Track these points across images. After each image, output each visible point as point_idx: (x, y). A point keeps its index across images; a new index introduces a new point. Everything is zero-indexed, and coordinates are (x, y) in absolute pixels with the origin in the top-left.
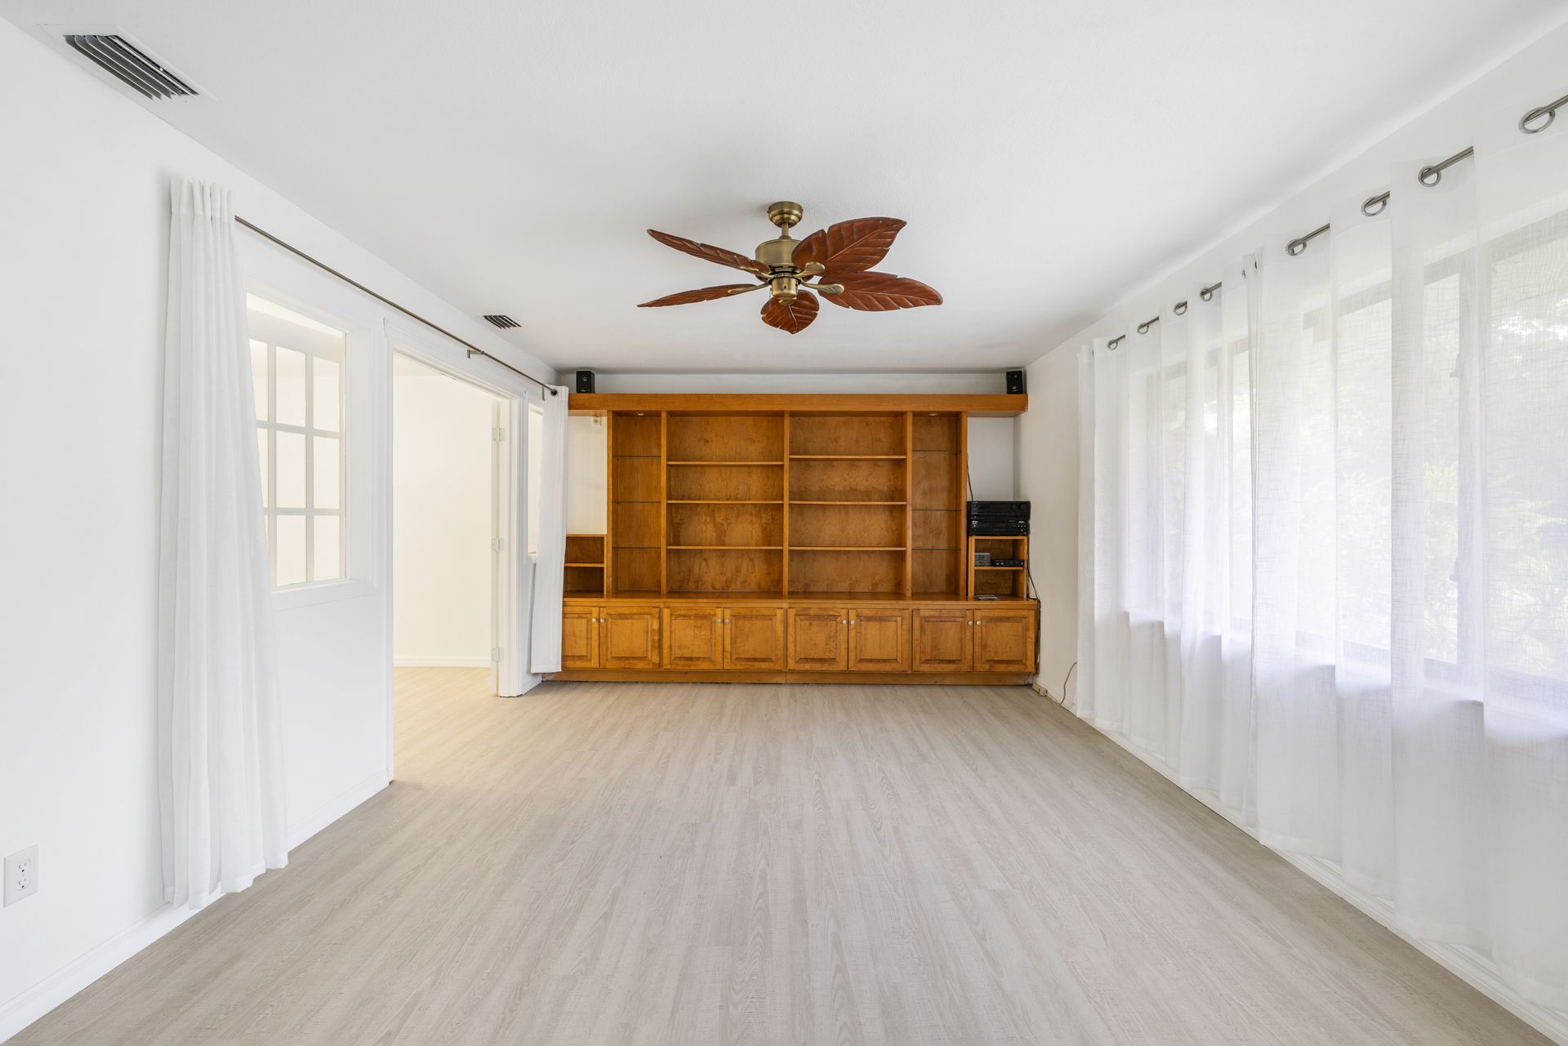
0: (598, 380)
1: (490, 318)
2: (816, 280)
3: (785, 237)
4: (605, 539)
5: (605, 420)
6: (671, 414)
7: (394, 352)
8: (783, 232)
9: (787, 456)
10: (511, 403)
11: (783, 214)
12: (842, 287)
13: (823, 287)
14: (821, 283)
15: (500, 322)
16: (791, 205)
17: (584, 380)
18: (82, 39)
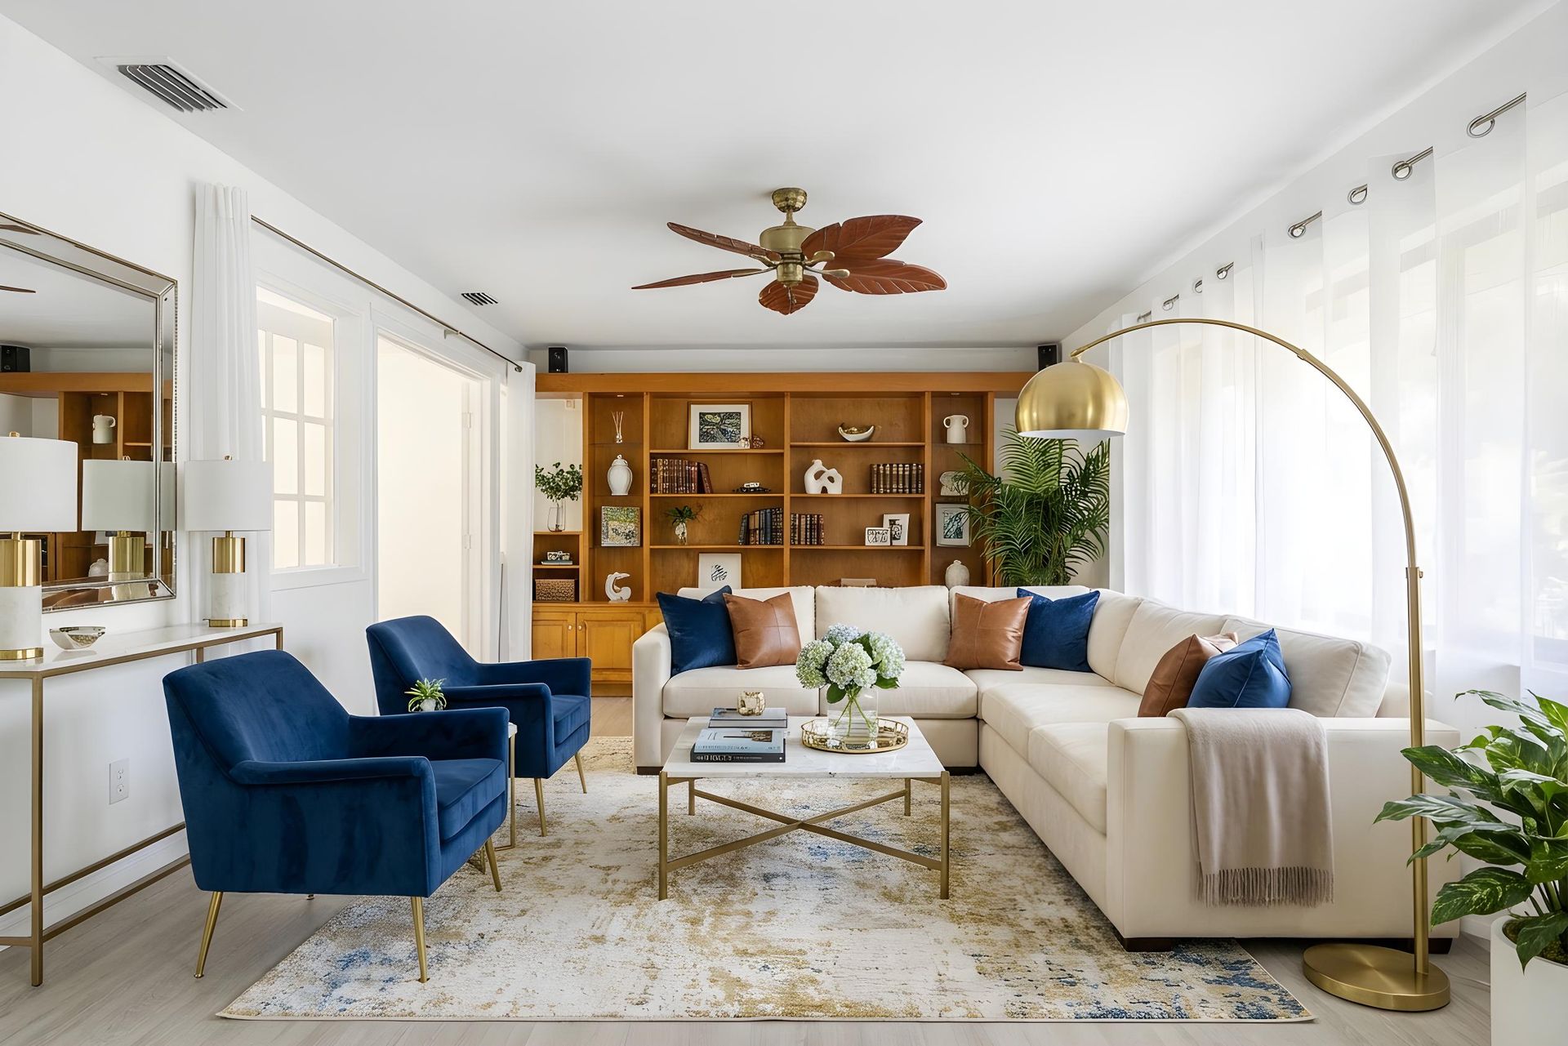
0: (572, 357)
1: (467, 296)
2: (821, 266)
3: (789, 223)
4: (581, 537)
5: (579, 402)
6: (655, 396)
7: (379, 336)
8: (788, 218)
9: (787, 442)
10: (482, 384)
11: (786, 200)
12: (848, 272)
13: (828, 272)
14: (825, 268)
15: (478, 299)
16: (796, 191)
17: (558, 358)
18: (134, 68)
